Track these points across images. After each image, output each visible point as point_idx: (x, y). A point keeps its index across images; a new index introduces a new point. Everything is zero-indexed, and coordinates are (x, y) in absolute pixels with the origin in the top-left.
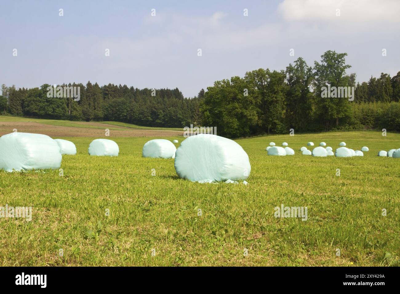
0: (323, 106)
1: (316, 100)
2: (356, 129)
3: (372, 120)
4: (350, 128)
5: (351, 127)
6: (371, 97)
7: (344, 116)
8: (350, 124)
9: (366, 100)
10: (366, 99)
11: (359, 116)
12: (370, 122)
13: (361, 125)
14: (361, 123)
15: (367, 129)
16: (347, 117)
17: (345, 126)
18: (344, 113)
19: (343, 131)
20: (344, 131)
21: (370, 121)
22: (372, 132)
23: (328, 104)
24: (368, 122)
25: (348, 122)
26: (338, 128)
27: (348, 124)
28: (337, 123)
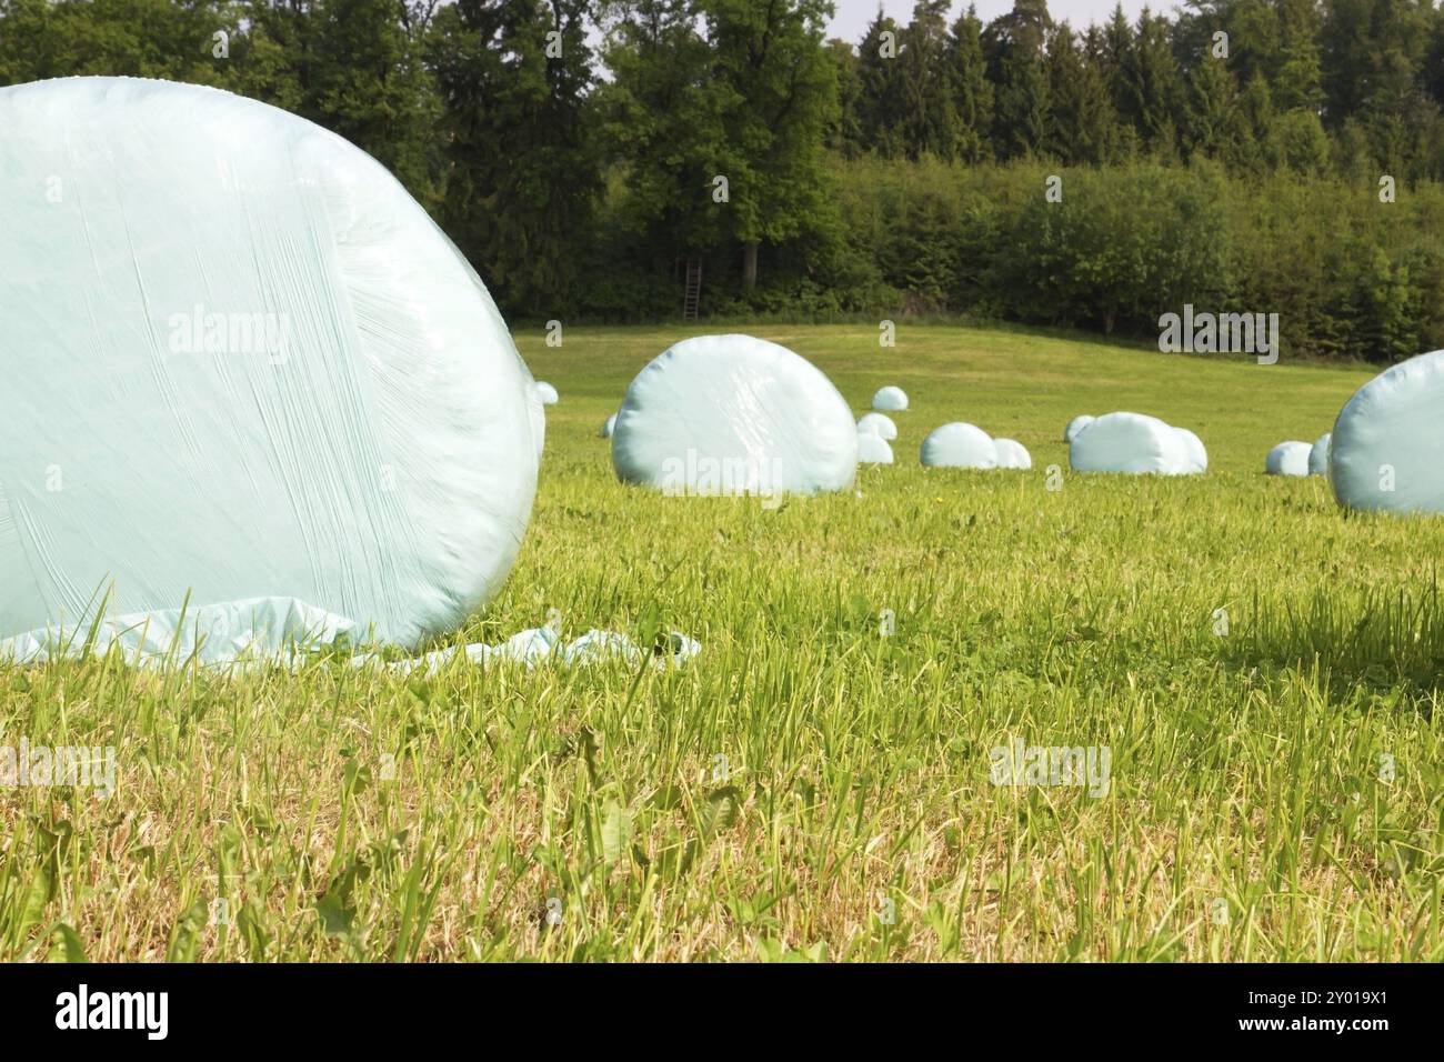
0: (685, 166)
1: (641, 130)
2: (857, 309)
3: (942, 262)
4: (826, 305)
5: (831, 297)
6: (882, 127)
7: (797, 234)
8: (826, 280)
9: (850, 141)
10: (853, 138)
11: (871, 234)
12: (935, 274)
13: (883, 285)
14: (886, 279)
15: (920, 314)
16: (812, 238)
17: (799, 292)
18: (794, 215)
19: (785, 322)
20: (794, 322)
21: (931, 264)
22: (947, 330)
23: (713, 156)
24: (920, 275)
25: (817, 268)
26: (759, 299)
27: (813, 278)
28: (752, 271)
